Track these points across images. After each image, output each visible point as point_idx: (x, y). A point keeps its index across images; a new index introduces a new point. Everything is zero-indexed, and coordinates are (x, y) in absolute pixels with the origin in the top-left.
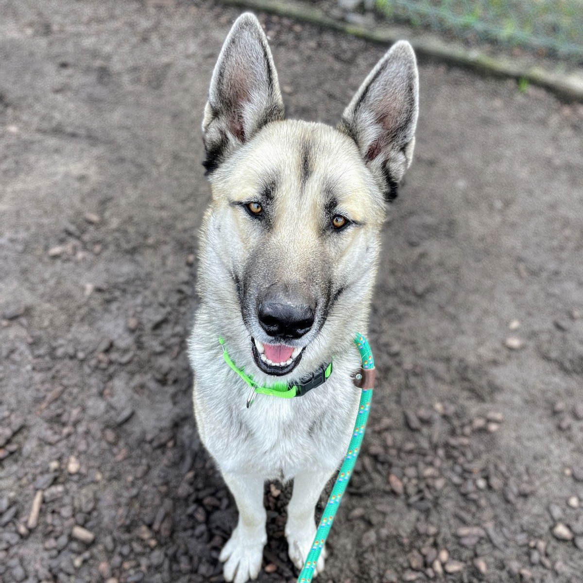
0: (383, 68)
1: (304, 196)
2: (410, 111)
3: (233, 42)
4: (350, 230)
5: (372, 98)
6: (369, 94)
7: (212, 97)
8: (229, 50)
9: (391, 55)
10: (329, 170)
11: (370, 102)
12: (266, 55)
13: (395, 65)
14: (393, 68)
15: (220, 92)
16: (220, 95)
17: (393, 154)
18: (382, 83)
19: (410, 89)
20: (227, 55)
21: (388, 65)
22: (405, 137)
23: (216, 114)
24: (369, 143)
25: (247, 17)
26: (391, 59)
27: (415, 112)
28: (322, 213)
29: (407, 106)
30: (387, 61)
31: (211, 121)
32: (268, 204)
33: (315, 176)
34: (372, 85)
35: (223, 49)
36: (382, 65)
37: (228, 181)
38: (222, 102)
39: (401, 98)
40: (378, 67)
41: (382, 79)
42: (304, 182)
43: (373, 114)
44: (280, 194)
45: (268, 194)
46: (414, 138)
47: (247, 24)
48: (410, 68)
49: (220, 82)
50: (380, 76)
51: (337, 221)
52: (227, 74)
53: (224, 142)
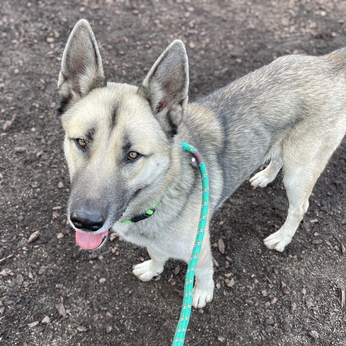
0: (165, 56)
1: (111, 138)
2: (184, 81)
3: (75, 36)
4: (141, 160)
5: (159, 74)
6: (157, 72)
7: (63, 69)
8: (72, 41)
9: (170, 49)
10: (127, 124)
11: (159, 77)
12: (94, 46)
13: (173, 54)
14: (171, 56)
15: (68, 66)
16: (68, 67)
17: (174, 106)
18: (165, 65)
19: (183, 68)
20: (71, 45)
21: (169, 54)
22: (181, 96)
23: (66, 79)
24: (158, 101)
25: (82, 22)
26: (170, 51)
27: (187, 82)
28: (121, 151)
29: (181, 78)
30: (168, 52)
31: (63, 83)
32: (89, 142)
33: (119, 126)
34: (159, 66)
35: (69, 41)
36: (165, 54)
37: (69, 123)
38: (69, 72)
39: (178, 73)
40: (162, 55)
41: (165, 63)
42: (112, 129)
43: (160, 84)
44: (97, 137)
45: (90, 135)
46: (187, 97)
47: (83, 27)
48: (183, 56)
49: (67, 60)
50: (164, 61)
51: (132, 154)
52: (71, 55)
53: (70, 97)
